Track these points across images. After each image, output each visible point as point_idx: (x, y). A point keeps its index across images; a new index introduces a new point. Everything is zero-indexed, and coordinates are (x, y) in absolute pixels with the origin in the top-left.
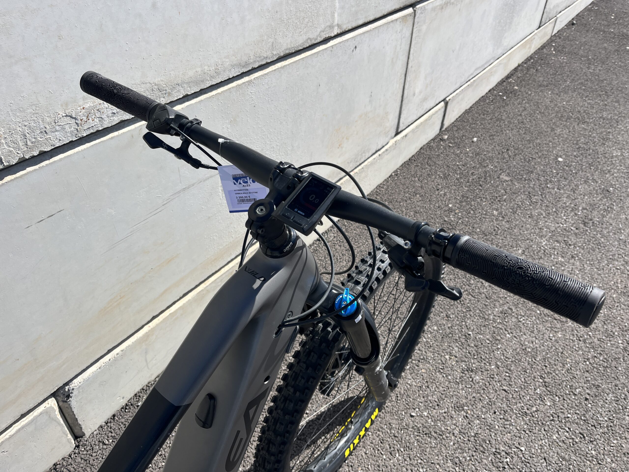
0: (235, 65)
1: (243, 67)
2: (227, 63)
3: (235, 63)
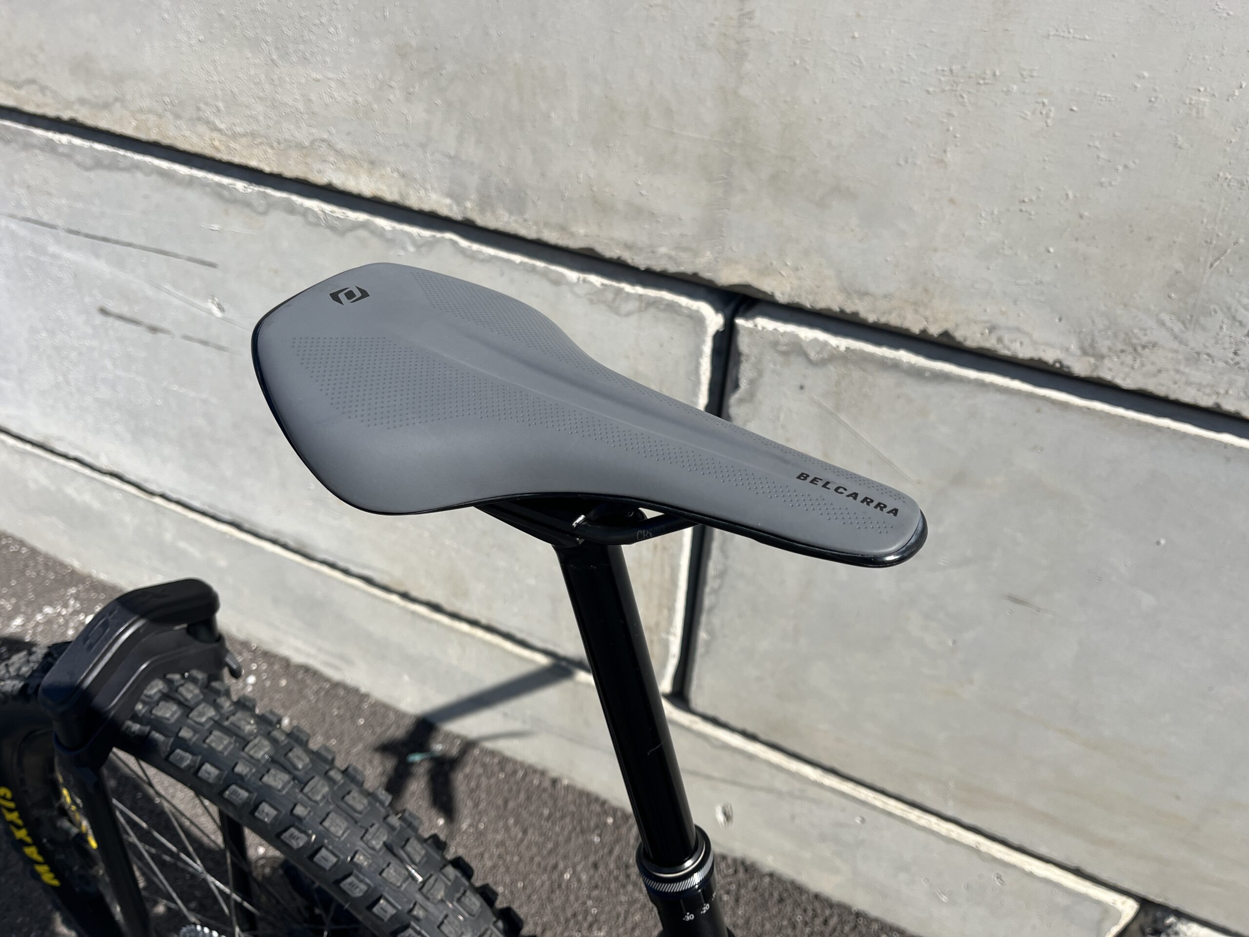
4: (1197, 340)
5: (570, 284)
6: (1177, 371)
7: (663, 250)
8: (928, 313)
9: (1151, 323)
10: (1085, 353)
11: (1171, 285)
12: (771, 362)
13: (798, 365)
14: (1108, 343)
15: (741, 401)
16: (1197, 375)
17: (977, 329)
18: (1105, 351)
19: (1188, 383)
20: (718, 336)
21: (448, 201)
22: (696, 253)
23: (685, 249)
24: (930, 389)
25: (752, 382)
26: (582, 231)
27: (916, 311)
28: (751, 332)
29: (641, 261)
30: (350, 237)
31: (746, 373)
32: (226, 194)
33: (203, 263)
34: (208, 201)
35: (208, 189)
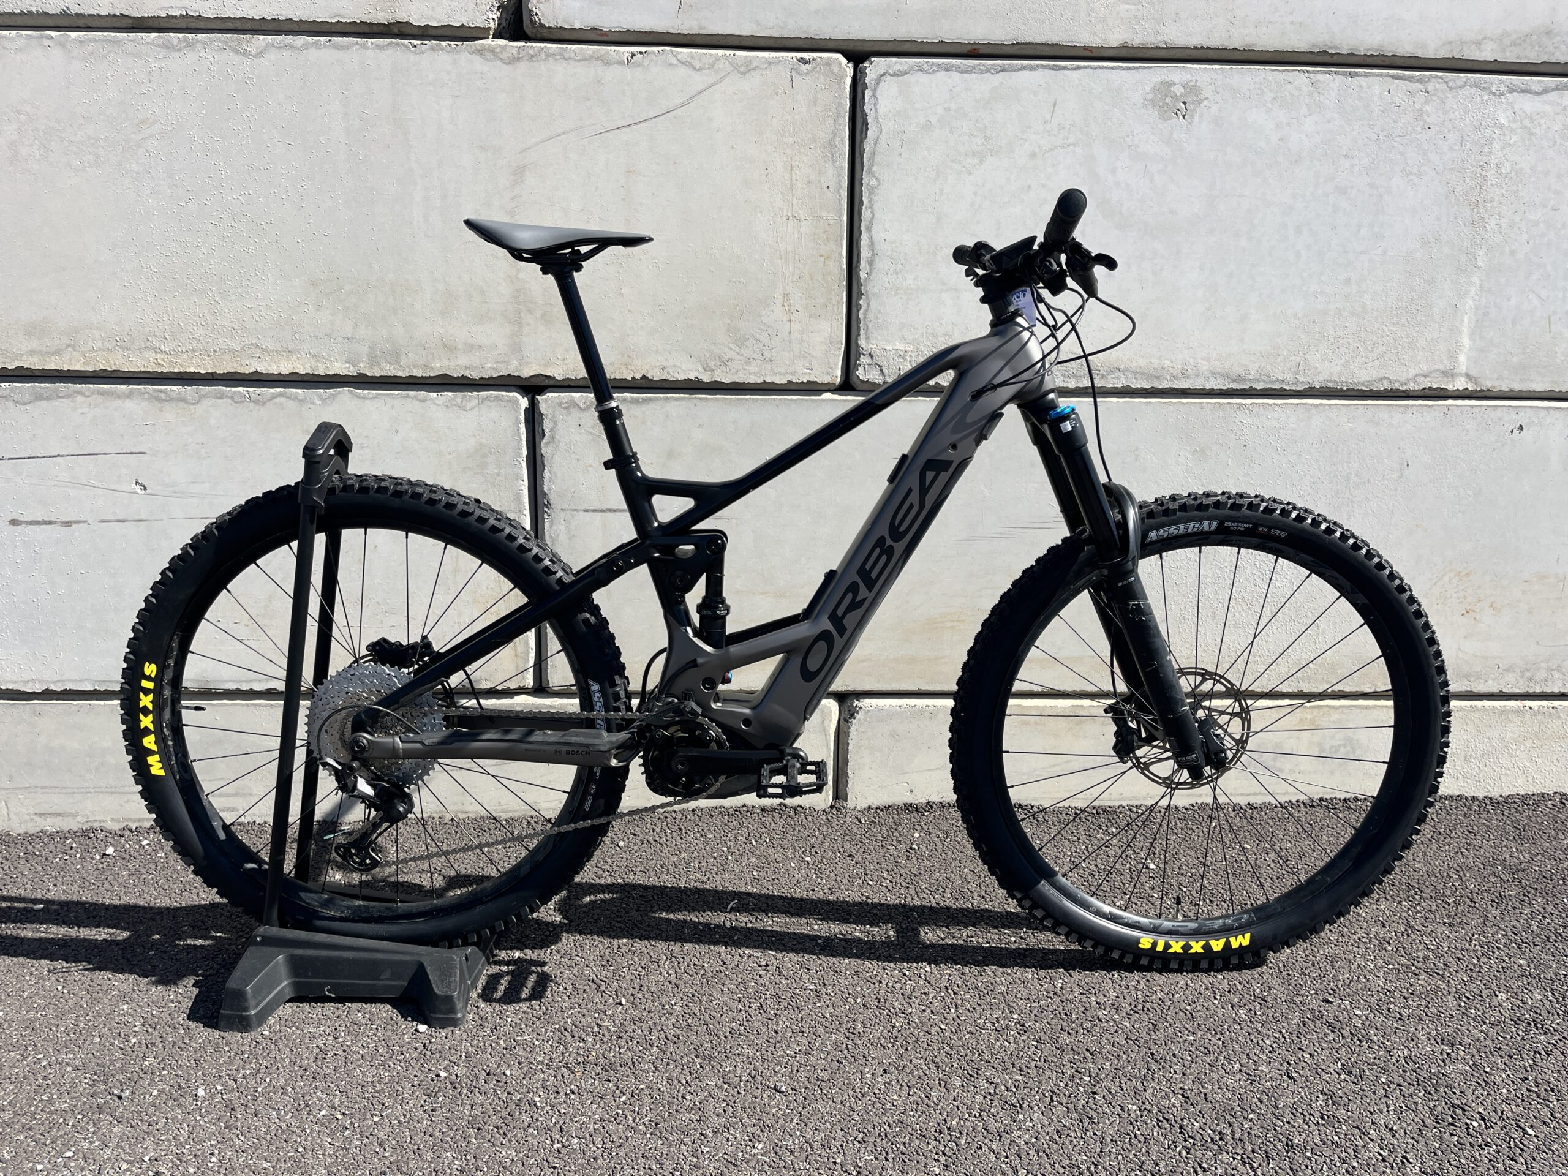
0: (1219, 373)
1: (1233, 381)
2: (1204, 367)
3: (1218, 370)
4: (747, 353)
5: (432, 399)
6: (744, 369)
7: (489, 365)
8: (633, 368)
9: (727, 350)
10: (706, 371)
11: (728, 330)
12: (560, 414)
13: (575, 412)
14: (713, 363)
15: (548, 443)
16: (752, 369)
17: (657, 370)
18: (713, 367)
19: (750, 374)
20: (526, 410)
21: (347, 365)
22: (508, 363)
23: (500, 362)
24: (644, 408)
25: (552, 430)
26: (438, 365)
27: (627, 368)
28: (546, 400)
29: (476, 375)
30: (269, 405)
31: (547, 426)
32: (163, 396)
33: (131, 453)
34: (144, 404)
35: (146, 396)
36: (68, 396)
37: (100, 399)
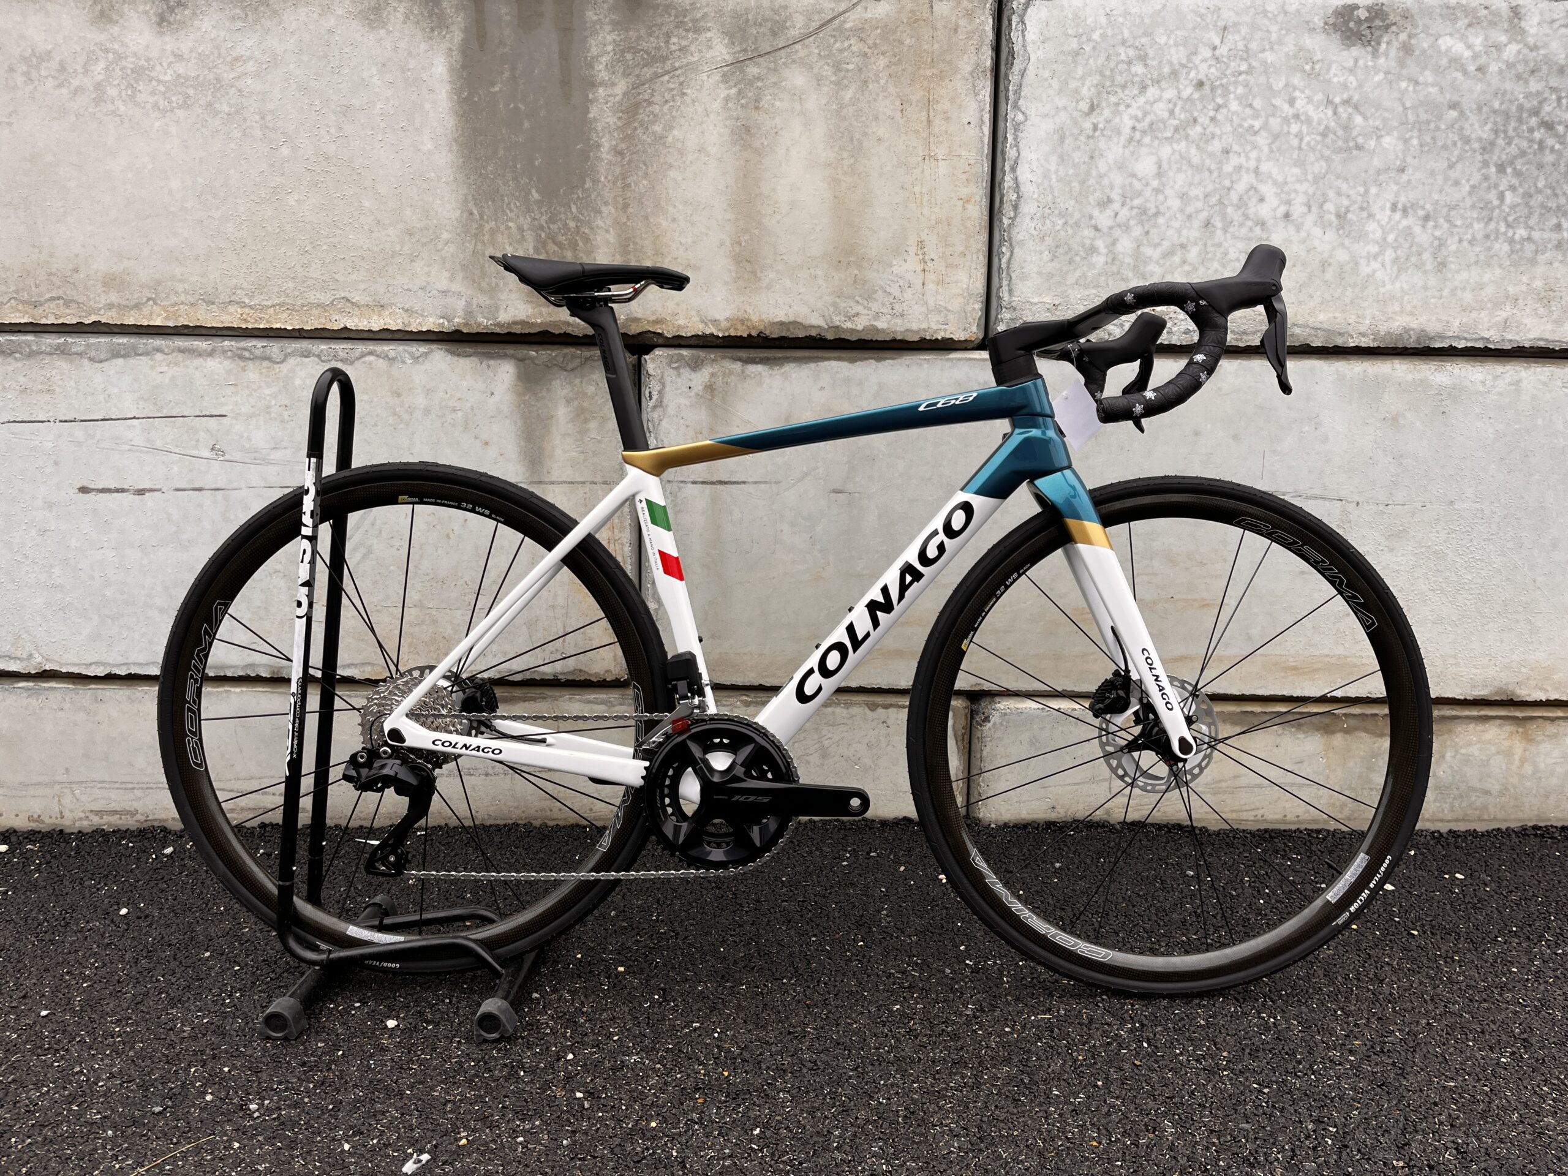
4: (875, 306)
6: (872, 325)
8: (749, 324)
9: (853, 304)
13: (685, 373)
17: (775, 326)
26: (538, 321)
27: (743, 324)
28: (652, 359)
31: (654, 387)
32: (247, 354)
33: (211, 416)
34: (227, 363)
35: (229, 353)
36: (146, 354)
37: (180, 356)
